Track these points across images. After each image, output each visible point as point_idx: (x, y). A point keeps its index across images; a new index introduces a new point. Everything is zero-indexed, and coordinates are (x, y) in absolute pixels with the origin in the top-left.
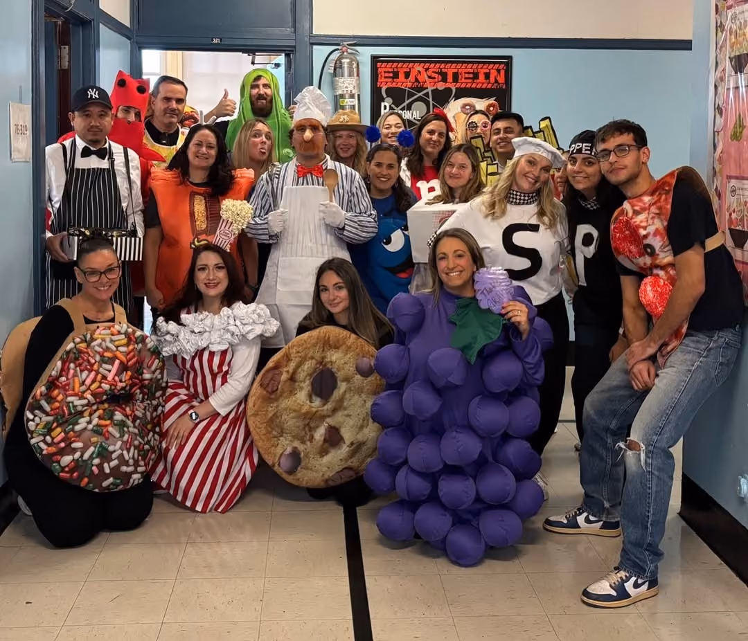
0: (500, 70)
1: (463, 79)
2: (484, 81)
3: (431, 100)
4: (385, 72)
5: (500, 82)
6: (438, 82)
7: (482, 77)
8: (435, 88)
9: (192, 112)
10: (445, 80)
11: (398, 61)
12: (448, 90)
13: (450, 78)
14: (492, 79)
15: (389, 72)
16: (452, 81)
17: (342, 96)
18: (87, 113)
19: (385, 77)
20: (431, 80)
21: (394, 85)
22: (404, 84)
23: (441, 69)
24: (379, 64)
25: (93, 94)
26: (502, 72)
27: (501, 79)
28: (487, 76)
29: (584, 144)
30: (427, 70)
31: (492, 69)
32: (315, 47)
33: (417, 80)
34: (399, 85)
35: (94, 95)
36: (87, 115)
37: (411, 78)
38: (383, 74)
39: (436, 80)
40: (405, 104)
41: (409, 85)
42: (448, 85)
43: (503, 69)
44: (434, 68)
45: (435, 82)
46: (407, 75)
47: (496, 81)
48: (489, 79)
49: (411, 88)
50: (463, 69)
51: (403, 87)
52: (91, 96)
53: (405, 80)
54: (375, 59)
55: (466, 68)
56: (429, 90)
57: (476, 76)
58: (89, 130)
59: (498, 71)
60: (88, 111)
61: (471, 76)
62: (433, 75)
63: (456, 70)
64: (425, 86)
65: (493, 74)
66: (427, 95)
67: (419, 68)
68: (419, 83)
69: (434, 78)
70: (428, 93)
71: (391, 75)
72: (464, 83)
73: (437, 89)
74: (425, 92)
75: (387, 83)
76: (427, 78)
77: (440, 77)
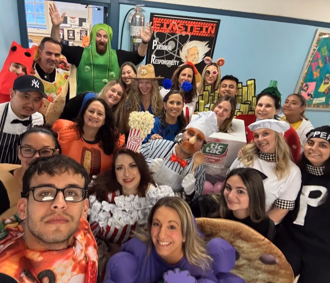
0: (213, 27)
1: (195, 31)
2: (205, 32)
3: (178, 40)
4: (157, 23)
5: (212, 33)
6: (183, 31)
7: (204, 30)
8: (181, 34)
9: (63, 58)
10: (186, 30)
11: (164, 18)
12: (187, 36)
13: (189, 29)
14: (209, 32)
15: (159, 23)
16: (189, 31)
17: (134, 37)
18: (27, 95)
19: (157, 26)
20: (180, 30)
21: (161, 31)
22: (166, 31)
23: (185, 24)
24: (154, 18)
25: (35, 83)
26: (214, 28)
27: (213, 32)
28: (207, 29)
29: (322, 133)
30: (178, 24)
31: (210, 26)
32: (121, 5)
33: (172, 29)
34: (163, 32)
35: (36, 85)
36: (26, 97)
37: (170, 28)
38: (156, 24)
39: (182, 30)
40: (165, 42)
41: (168, 31)
42: (188, 33)
43: (215, 26)
44: (182, 23)
45: (181, 31)
46: (168, 26)
47: (211, 32)
48: (207, 31)
49: (169, 33)
50: (196, 25)
51: (165, 32)
52: (34, 85)
53: (166, 29)
54: (152, 15)
55: (197, 24)
56: (178, 35)
57: (202, 29)
58: (24, 108)
59: (212, 27)
60: (28, 94)
61: (199, 29)
62: (181, 27)
63: (192, 25)
64: (176, 33)
65: (210, 28)
66: (176, 37)
67: (174, 22)
68: (173, 31)
69: (181, 29)
70: (177, 37)
71: (160, 25)
72: (196, 33)
73: (182, 35)
74: (175, 36)
75: (157, 29)
76: (178, 28)
77: (184, 29)
